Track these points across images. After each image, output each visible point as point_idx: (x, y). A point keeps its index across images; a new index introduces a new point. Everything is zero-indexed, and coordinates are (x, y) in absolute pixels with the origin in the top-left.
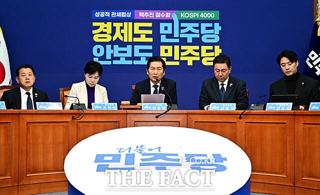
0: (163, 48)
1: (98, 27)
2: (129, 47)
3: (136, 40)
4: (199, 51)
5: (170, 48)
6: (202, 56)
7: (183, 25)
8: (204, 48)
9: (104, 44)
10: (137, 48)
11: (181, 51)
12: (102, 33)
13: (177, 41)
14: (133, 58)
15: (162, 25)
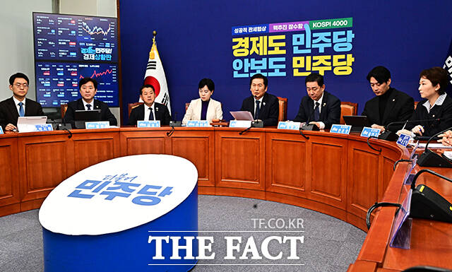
0: (295, 59)
1: (237, 43)
2: (265, 59)
3: (271, 52)
4: (331, 60)
5: (302, 59)
6: (334, 65)
7: (315, 35)
8: (336, 58)
9: (242, 58)
10: (271, 60)
11: (313, 61)
12: (241, 48)
13: (309, 51)
14: (268, 70)
15: (295, 37)
